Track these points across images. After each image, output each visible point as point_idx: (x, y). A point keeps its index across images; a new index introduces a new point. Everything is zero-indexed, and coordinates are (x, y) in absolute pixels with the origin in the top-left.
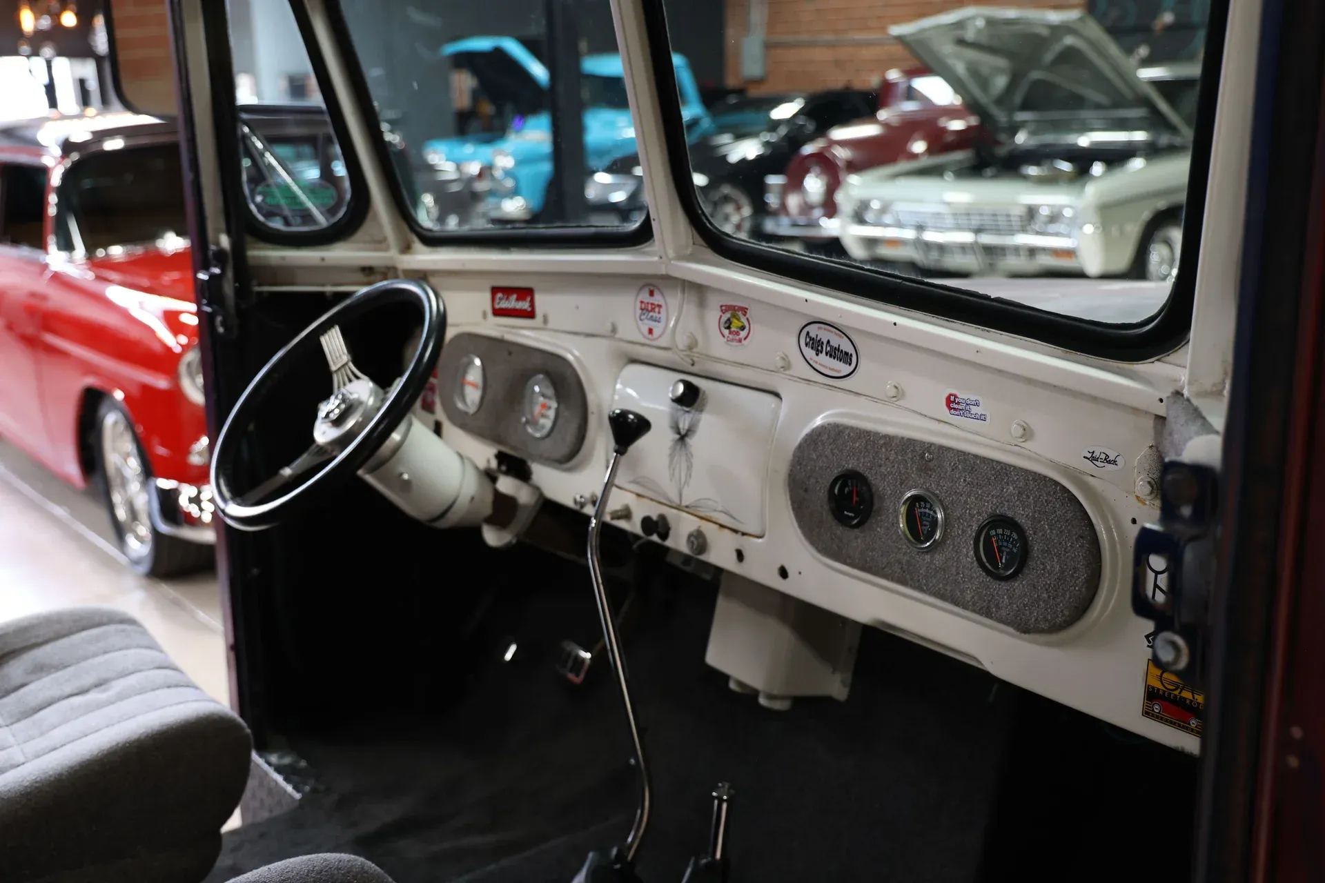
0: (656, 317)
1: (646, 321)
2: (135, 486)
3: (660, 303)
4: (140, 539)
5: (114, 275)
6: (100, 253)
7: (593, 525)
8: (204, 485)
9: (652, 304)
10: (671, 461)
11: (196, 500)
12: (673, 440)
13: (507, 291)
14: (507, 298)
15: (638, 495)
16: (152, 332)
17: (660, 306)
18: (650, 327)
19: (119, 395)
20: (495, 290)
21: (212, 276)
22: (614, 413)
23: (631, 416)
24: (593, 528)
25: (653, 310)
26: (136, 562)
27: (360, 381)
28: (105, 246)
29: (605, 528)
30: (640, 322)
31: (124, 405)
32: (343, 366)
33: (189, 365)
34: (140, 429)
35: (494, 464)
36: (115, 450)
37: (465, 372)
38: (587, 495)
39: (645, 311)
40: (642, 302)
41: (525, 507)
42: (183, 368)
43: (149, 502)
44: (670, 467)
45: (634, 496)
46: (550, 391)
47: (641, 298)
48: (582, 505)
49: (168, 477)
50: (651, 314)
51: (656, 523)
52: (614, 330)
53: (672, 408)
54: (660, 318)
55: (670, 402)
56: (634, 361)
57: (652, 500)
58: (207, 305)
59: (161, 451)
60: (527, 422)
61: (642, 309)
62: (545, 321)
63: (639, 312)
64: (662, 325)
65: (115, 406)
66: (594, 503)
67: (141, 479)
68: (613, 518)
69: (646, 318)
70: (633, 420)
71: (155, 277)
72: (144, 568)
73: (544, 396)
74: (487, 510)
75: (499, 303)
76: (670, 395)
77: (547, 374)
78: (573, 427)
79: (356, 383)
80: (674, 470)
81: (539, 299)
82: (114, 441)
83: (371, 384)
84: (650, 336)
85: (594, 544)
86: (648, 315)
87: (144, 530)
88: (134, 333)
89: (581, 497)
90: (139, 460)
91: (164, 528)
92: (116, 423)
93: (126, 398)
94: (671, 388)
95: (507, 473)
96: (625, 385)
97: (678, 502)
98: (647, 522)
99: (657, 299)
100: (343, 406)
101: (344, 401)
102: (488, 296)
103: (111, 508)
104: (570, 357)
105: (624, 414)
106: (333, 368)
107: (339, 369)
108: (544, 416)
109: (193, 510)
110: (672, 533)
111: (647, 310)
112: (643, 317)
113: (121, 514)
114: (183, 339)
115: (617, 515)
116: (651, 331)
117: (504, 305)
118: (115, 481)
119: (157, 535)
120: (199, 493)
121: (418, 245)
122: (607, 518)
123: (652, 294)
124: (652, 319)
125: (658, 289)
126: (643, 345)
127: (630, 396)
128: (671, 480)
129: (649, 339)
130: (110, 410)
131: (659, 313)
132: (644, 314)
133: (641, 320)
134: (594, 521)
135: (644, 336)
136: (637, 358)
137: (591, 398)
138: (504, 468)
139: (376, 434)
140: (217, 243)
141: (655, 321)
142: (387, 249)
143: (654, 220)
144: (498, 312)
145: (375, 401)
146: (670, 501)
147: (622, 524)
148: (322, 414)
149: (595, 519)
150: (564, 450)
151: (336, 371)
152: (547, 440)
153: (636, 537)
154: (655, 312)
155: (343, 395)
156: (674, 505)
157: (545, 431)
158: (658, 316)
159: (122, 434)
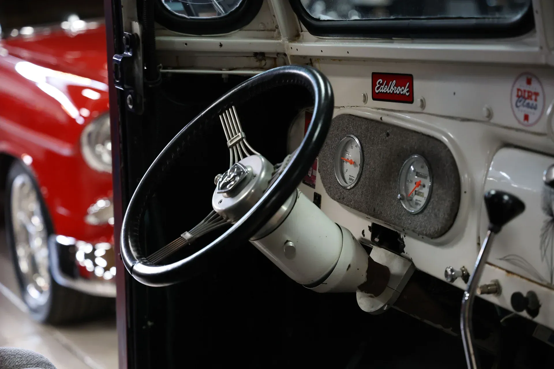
0: (532, 104)
1: (521, 108)
2: (37, 242)
3: (537, 91)
4: (40, 290)
5: (25, 53)
6: (14, 33)
7: (466, 298)
8: (100, 243)
9: (529, 92)
10: (543, 242)
11: (91, 256)
12: (545, 222)
13: (388, 77)
14: (387, 84)
15: (508, 272)
16: (58, 104)
17: (537, 94)
18: (527, 113)
19: (27, 160)
20: (375, 76)
21: (125, 59)
22: (489, 193)
23: (506, 198)
24: (466, 301)
25: (529, 97)
26: (34, 310)
27: (253, 156)
28: (20, 27)
29: (477, 301)
30: (516, 109)
31: (30, 169)
32: (238, 142)
33: (90, 135)
34: (44, 191)
35: (368, 235)
36: (21, 209)
37: (345, 150)
38: (458, 269)
39: (521, 98)
40: (518, 90)
41: (397, 276)
42: (84, 139)
43: (49, 256)
44: (541, 248)
45: (504, 272)
46: (425, 171)
47: (517, 86)
48: (453, 279)
49: (67, 234)
50: (528, 101)
51: (526, 300)
52: (490, 115)
53: (545, 191)
54: (536, 105)
55: (542, 185)
56: (507, 145)
57: (522, 277)
58: (118, 84)
59: (62, 211)
60: (402, 199)
61: (518, 96)
62: (423, 105)
63: (515, 99)
64: (538, 112)
65: (23, 170)
66: (465, 277)
67: (43, 235)
68: (482, 293)
69: (523, 106)
70: (507, 201)
71: (59, 55)
72: (41, 316)
73: (417, 174)
74: (363, 278)
75: (378, 89)
76: (544, 178)
77: (423, 154)
78: (447, 204)
79: (249, 158)
80: (545, 251)
81: (417, 84)
82: (20, 200)
83: (263, 159)
84: (526, 122)
85: (467, 315)
86: (524, 102)
87: (43, 282)
88: (40, 105)
89: (452, 271)
90: (42, 219)
91: (61, 280)
92: (23, 185)
93: (35, 163)
94: (545, 173)
95: (380, 245)
96: (498, 168)
97: (549, 281)
98: (516, 298)
99: (535, 87)
100: (238, 179)
101: (239, 174)
102: (369, 81)
103: (15, 260)
104: (445, 139)
105: (499, 195)
106: (229, 144)
107: (235, 144)
108: (418, 193)
109: (88, 265)
110: (541, 310)
111: (524, 97)
112: (519, 104)
113: (24, 266)
114: (85, 112)
115: (487, 290)
116: (526, 117)
117: (384, 89)
118: (20, 237)
119: (54, 285)
120: (94, 250)
121: (306, 34)
122: (478, 292)
123: (529, 82)
124: (528, 106)
125: (537, 79)
126: (517, 130)
127: (504, 178)
128: (542, 260)
129: (523, 124)
130: (18, 174)
131: (536, 100)
132: (520, 101)
133: (517, 106)
134: (467, 295)
135: (519, 122)
136: (511, 141)
137: (465, 178)
138: (377, 240)
139: (268, 205)
140: (130, 30)
141: (531, 108)
142: (279, 37)
143: (537, 12)
144: (377, 97)
145: (266, 175)
146: (542, 280)
147: (492, 298)
148: (219, 185)
149: (468, 293)
150: (436, 226)
151: (232, 147)
152: (421, 215)
153: (505, 311)
154: (531, 99)
155: (238, 168)
156: (545, 283)
157: (419, 208)
158: (535, 103)
159: (28, 195)
